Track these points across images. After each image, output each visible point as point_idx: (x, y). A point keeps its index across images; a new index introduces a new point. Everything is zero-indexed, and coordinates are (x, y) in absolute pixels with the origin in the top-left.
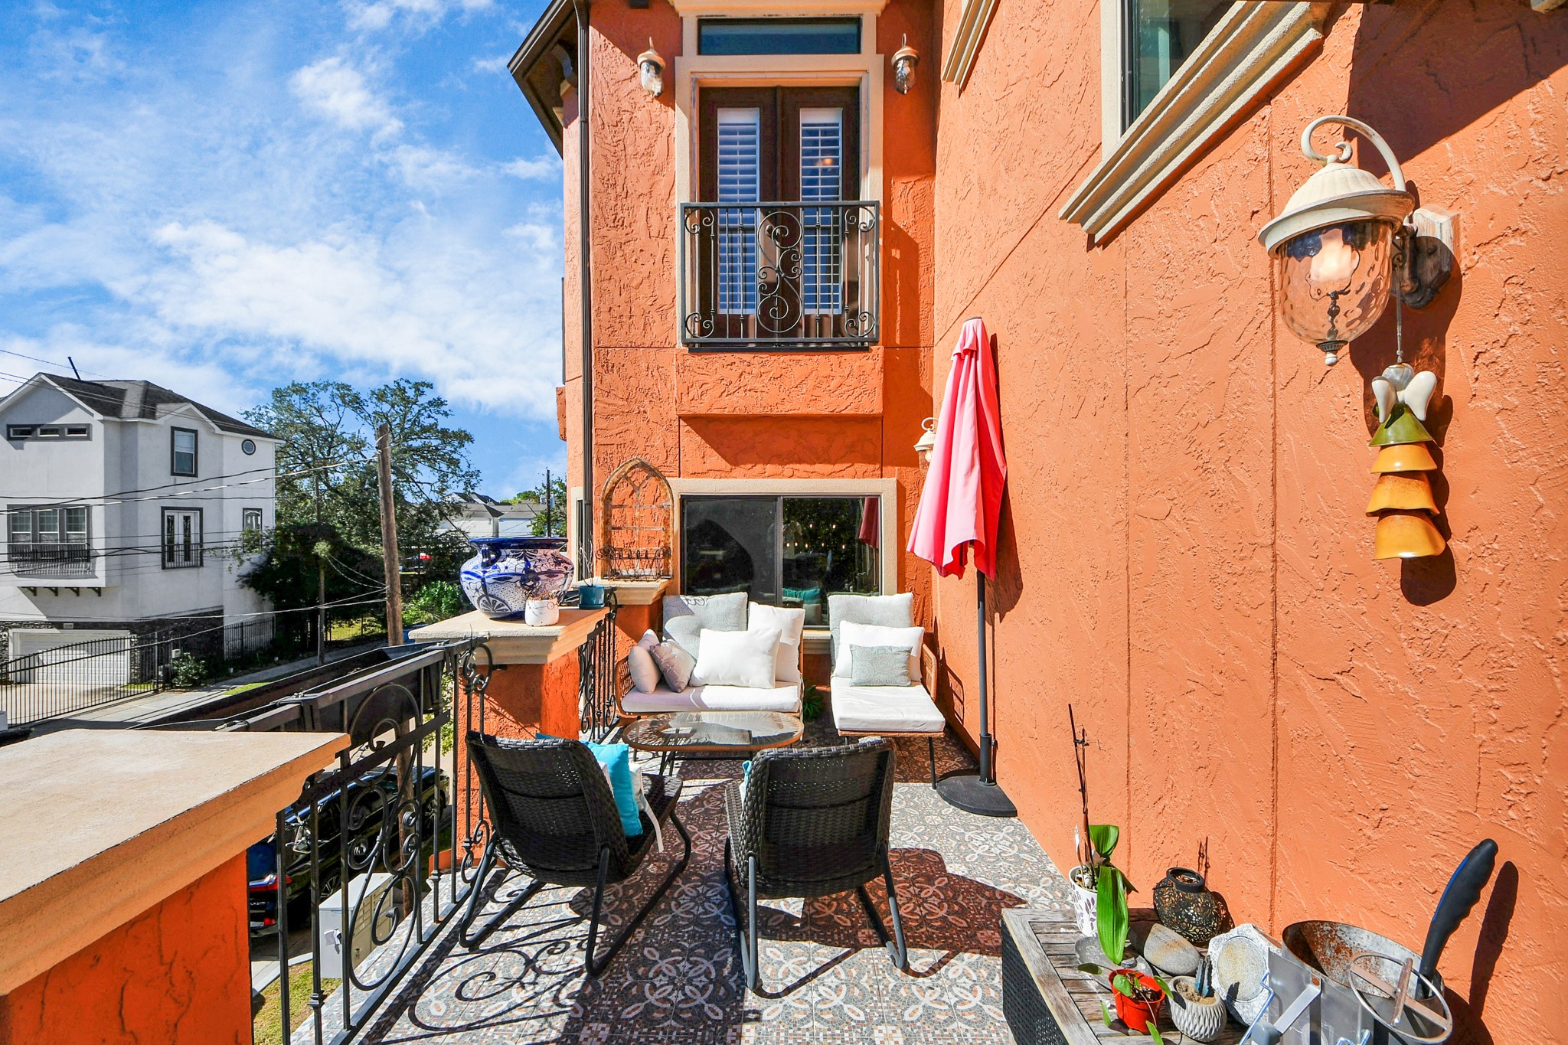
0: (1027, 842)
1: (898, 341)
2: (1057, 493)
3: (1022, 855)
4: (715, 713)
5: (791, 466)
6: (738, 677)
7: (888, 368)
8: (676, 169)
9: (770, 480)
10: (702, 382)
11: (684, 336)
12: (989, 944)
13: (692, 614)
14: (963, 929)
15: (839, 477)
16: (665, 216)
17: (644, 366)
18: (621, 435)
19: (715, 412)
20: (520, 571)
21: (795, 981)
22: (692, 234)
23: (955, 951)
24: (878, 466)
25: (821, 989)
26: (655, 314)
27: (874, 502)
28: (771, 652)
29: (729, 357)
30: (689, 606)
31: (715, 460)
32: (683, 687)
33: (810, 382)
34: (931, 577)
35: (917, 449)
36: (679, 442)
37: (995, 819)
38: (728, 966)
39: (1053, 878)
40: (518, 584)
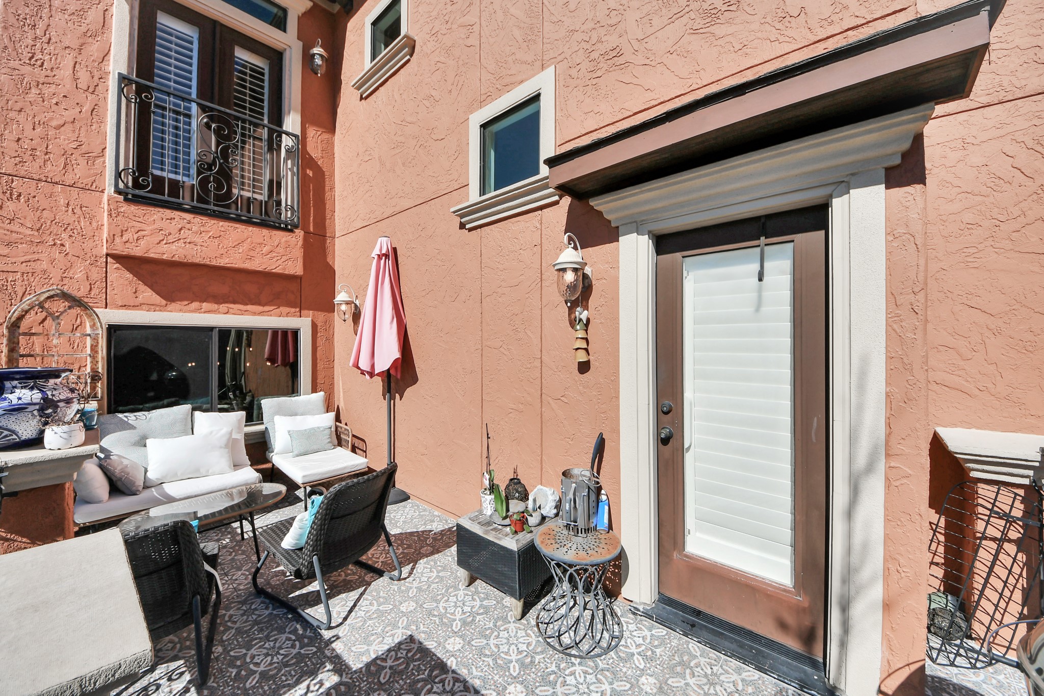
0: (420, 507)
1: (312, 230)
2: (442, 335)
3: (421, 514)
4: (186, 501)
5: (226, 305)
6: (198, 470)
7: (306, 245)
8: (113, 40)
9: (206, 315)
10: (138, 229)
11: (116, 185)
12: (428, 552)
13: (133, 427)
14: (414, 553)
15: (268, 316)
16: (97, 75)
17: (62, 202)
18: (29, 264)
19: (152, 255)
20: (38, 401)
21: (346, 613)
22: (129, 101)
23: (416, 562)
24: (298, 310)
25: (363, 609)
26: (80, 158)
27: (295, 333)
28: (226, 446)
29: (168, 213)
30: (130, 422)
31: (147, 294)
32: (141, 488)
33: (246, 246)
34: (334, 381)
35: (335, 303)
36: (106, 277)
37: (401, 504)
38: (300, 629)
39: (439, 517)
40: (36, 413)
